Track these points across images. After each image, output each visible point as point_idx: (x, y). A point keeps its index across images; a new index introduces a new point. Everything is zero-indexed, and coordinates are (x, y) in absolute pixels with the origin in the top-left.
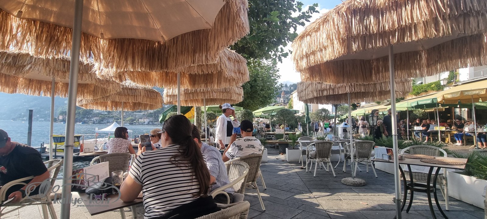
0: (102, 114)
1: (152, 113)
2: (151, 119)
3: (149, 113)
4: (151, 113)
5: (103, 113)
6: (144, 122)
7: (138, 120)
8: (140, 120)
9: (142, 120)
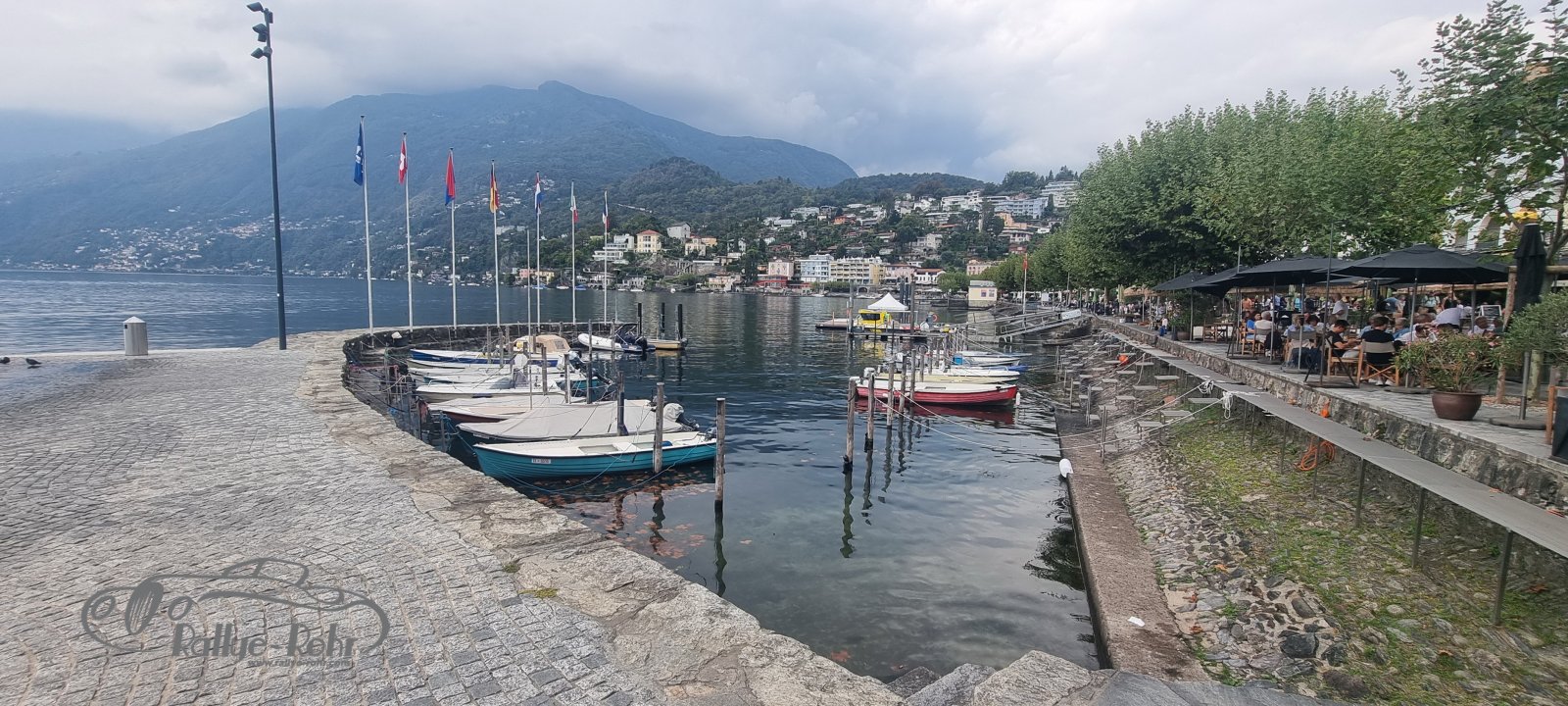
0: (616, 265)
1: (738, 262)
2: (738, 278)
3: (731, 261)
4: (735, 262)
5: (616, 262)
6: (723, 286)
7: (707, 281)
8: (711, 280)
9: (717, 281)
